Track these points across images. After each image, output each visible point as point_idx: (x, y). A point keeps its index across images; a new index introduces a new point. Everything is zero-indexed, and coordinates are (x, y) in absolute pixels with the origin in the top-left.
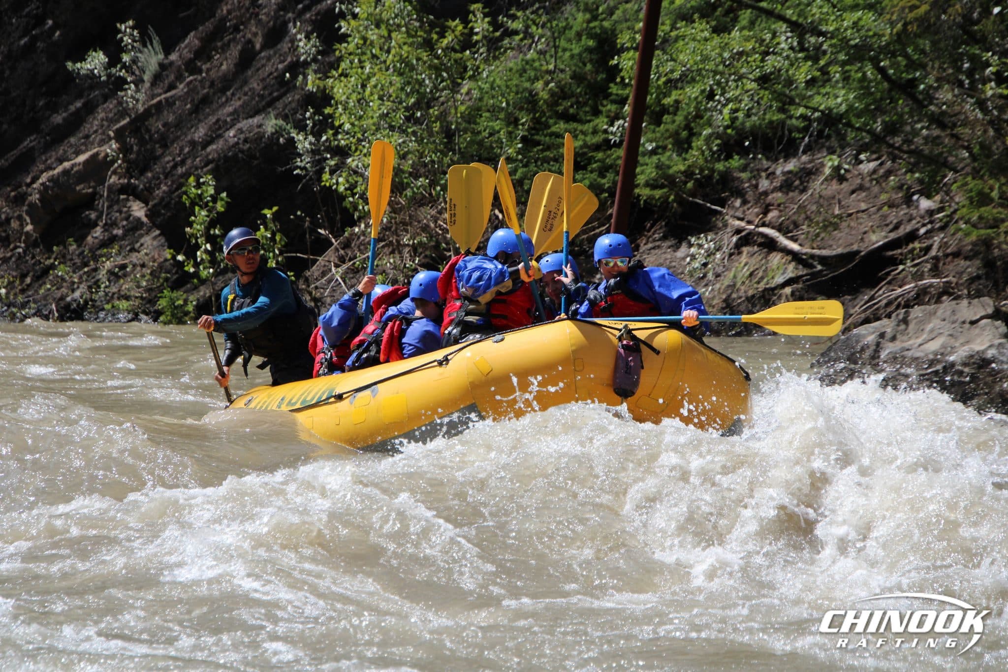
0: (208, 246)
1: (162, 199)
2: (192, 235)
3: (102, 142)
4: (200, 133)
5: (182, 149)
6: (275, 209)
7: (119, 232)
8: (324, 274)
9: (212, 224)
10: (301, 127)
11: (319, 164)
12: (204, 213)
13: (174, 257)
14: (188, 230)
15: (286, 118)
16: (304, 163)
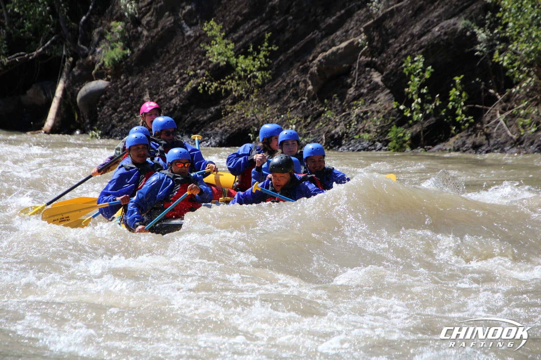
0: (419, 100)
1: (392, 70)
2: (409, 93)
3: (356, 35)
4: (417, 29)
5: (405, 39)
6: (462, 76)
7: (364, 91)
8: (492, 118)
9: (422, 86)
10: (481, 25)
11: (492, 48)
12: (417, 79)
13: (398, 107)
14: (406, 90)
15: (471, 19)
16: (481, 48)
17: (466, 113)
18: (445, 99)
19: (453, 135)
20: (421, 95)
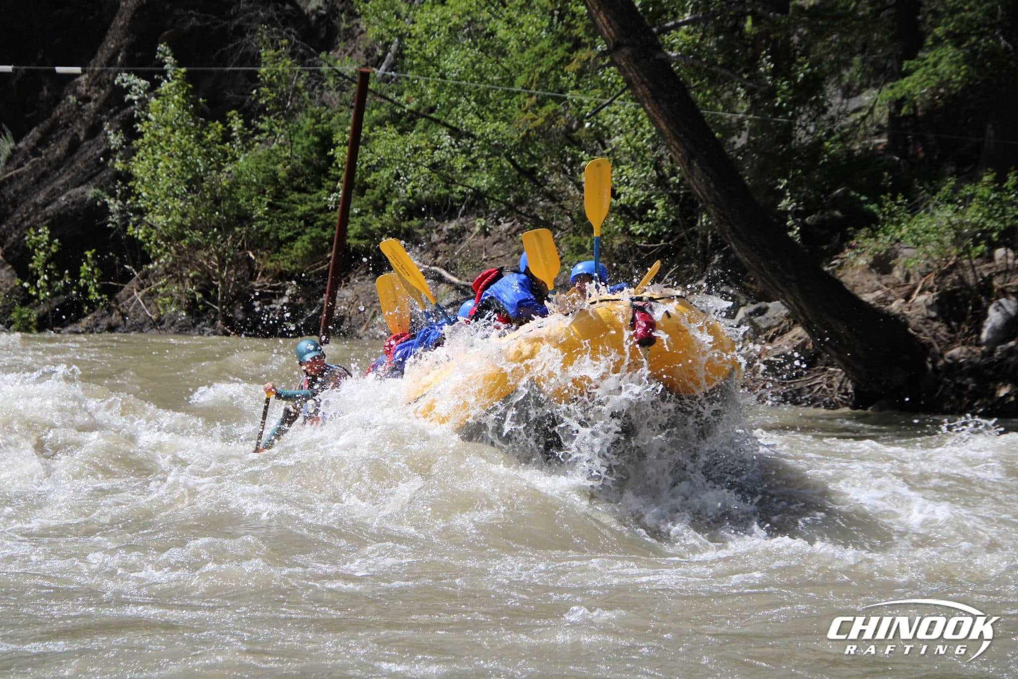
0: (46, 277)
1: (13, 243)
2: (33, 269)
4: (40, 197)
5: (27, 209)
6: (94, 251)
8: (129, 296)
9: (48, 261)
10: (112, 194)
11: (125, 220)
12: (42, 253)
13: (21, 284)
14: (30, 265)
15: (101, 188)
16: (114, 219)
17: (100, 291)
18: (75, 275)
19: (85, 316)
20: (47, 271)
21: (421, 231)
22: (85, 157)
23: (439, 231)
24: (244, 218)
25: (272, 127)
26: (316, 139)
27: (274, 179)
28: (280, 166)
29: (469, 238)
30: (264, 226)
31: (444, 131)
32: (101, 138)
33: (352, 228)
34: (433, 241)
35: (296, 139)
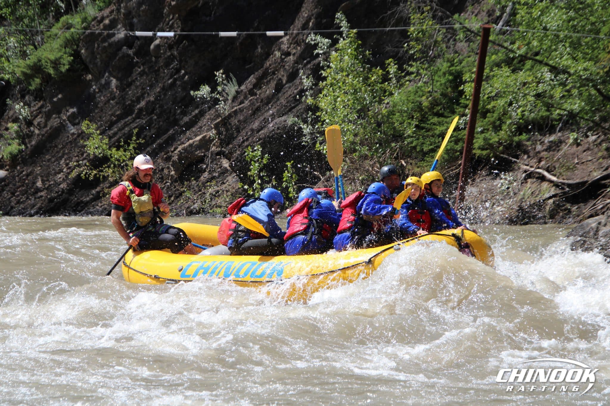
0: (259, 181)
1: (237, 158)
2: (251, 176)
3: (208, 130)
4: (256, 125)
5: (247, 133)
6: (292, 162)
7: (216, 174)
9: (261, 170)
10: (305, 121)
11: (314, 140)
12: (257, 165)
13: (243, 187)
14: (249, 173)
15: (298, 117)
16: (306, 139)
17: (297, 191)
18: (280, 179)
20: (260, 178)
21: (528, 143)
22: (286, 95)
23: (542, 143)
24: (398, 136)
25: (418, 70)
26: (451, 78)
27: (419, 107)
28: (424, 98)
29: (565, 148)
30: (412, 142)
31: (546, 69)
32: (297, 81)
33: (477, 142)
34: (537, 150)
35: (436, 78)
